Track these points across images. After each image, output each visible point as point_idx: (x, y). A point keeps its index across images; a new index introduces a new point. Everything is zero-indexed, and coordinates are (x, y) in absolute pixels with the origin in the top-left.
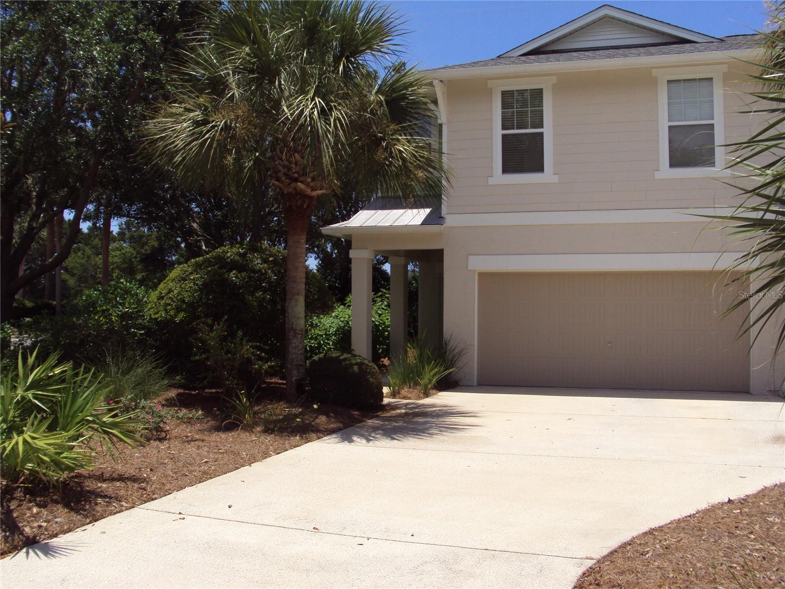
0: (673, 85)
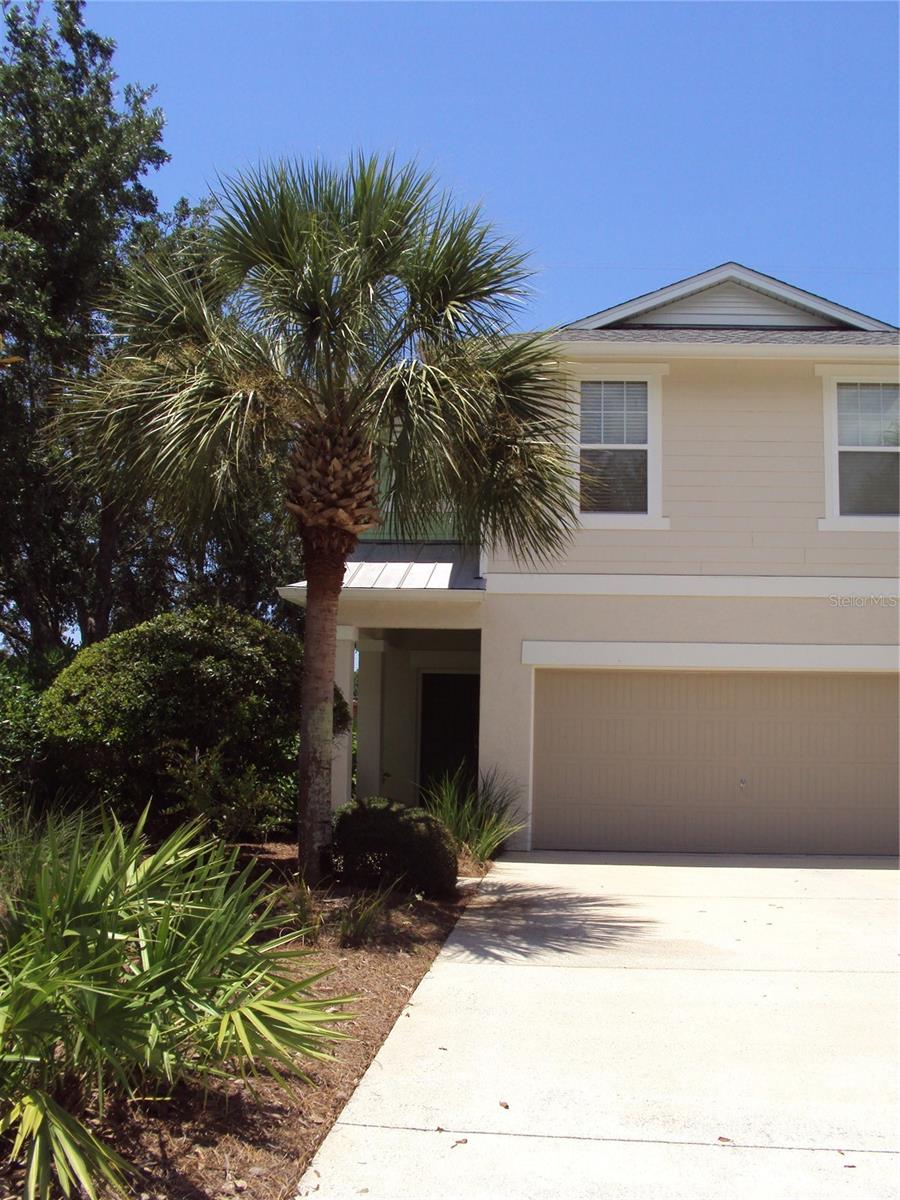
0: (845, 391)
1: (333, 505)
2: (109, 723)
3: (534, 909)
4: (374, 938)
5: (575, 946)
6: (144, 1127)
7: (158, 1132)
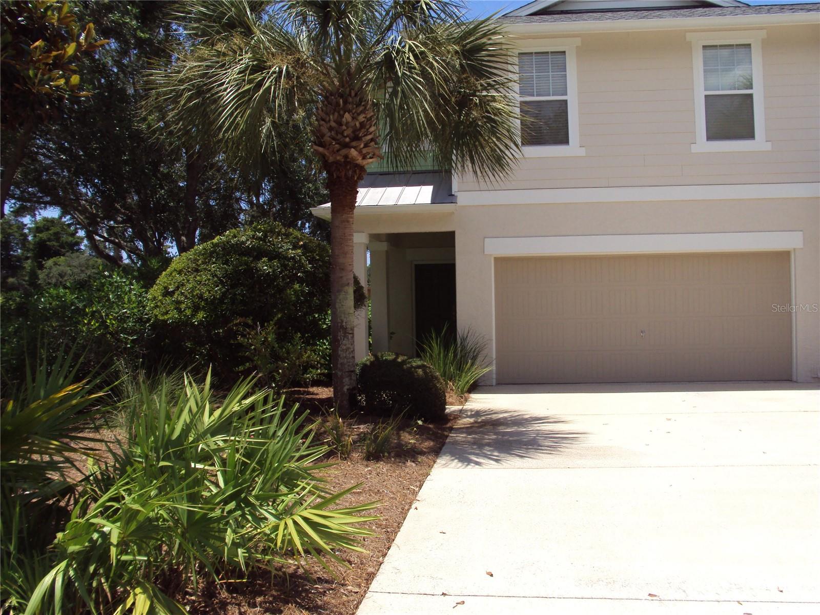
1: (347, 146)
2: (196, 309)
3: (500, 428)
4: (389, 453)
5: (532, 453)
6: (228, 601)
7: (239, 605)
